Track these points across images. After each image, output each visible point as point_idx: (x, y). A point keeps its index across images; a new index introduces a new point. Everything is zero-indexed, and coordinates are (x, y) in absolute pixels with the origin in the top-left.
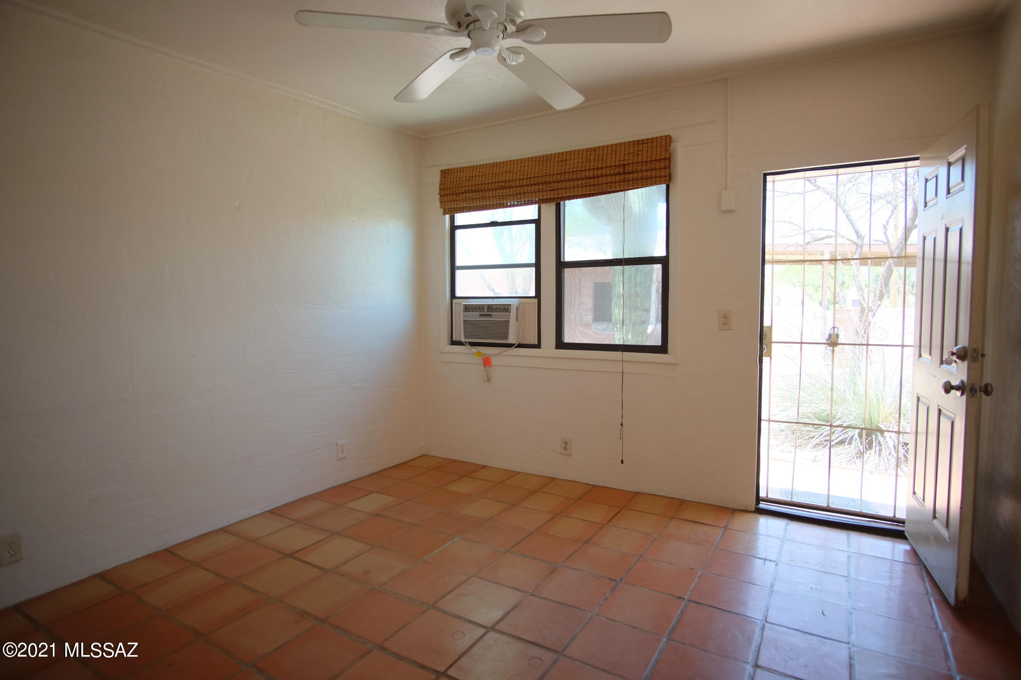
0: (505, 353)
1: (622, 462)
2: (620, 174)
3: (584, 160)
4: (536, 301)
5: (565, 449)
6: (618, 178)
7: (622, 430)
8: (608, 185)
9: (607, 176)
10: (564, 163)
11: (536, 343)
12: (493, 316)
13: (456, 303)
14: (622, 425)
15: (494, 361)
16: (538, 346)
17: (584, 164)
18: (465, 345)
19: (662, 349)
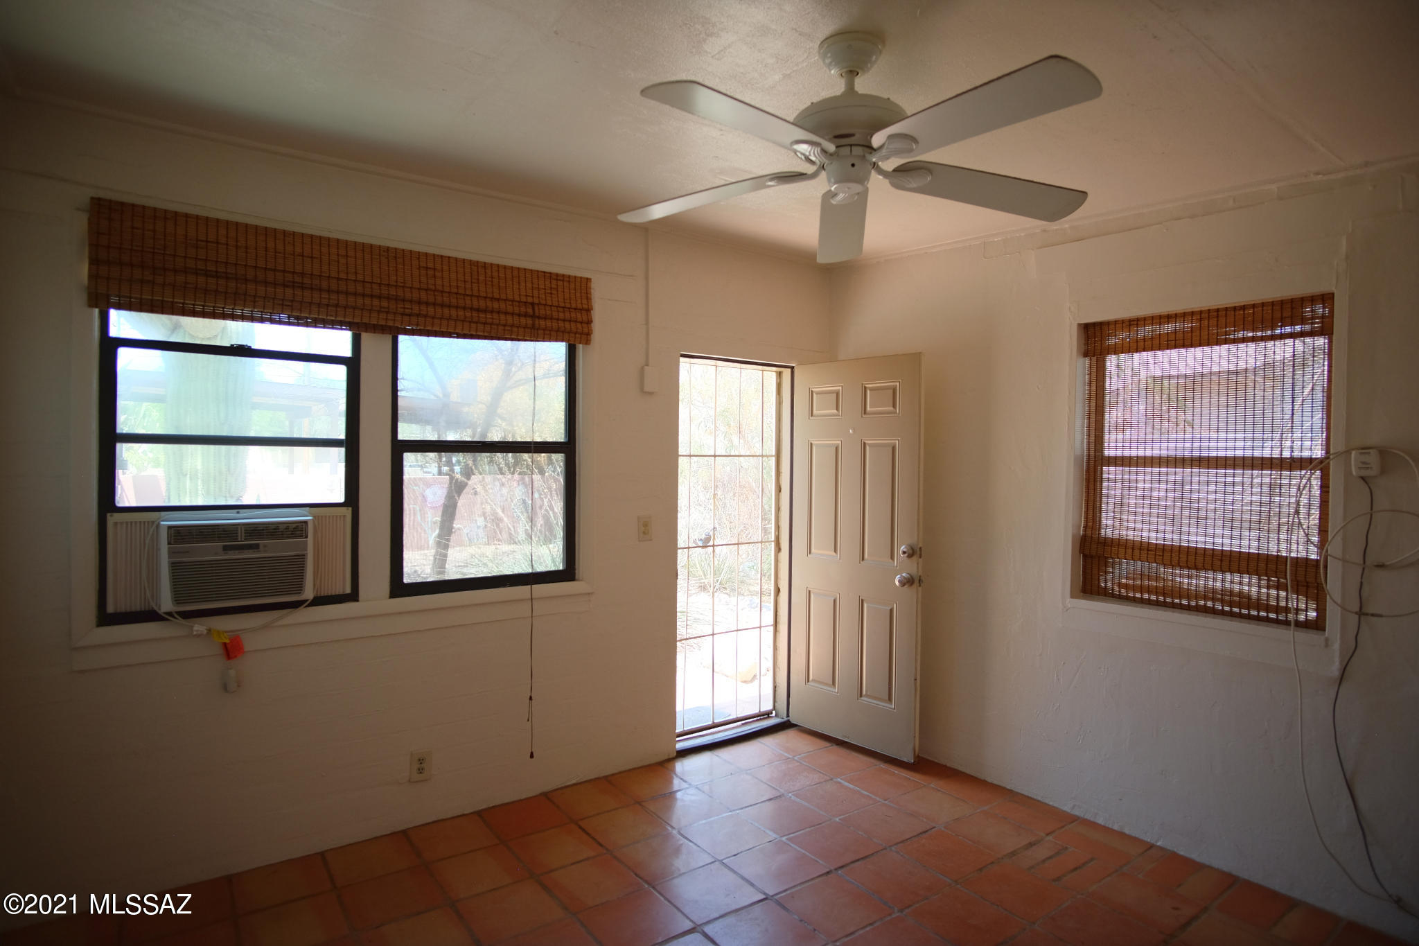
0: (285, 621)
1: (532, 756)
2: (526, 315)
3: (468, 278)
4: (348, 512)
5: (420, 771)
6: (523, 320)
7: (530, 706)
8: (507, 328)
9: (506, 313)
10: (431, 272)
11: (348, 591)
12: (261, 547)
13: (116, 524)
14: (531, 698)
15: (249, 643)
16: (353, 596)
17: (468, 286)
18: (168, 620)
19: (567, 573)
